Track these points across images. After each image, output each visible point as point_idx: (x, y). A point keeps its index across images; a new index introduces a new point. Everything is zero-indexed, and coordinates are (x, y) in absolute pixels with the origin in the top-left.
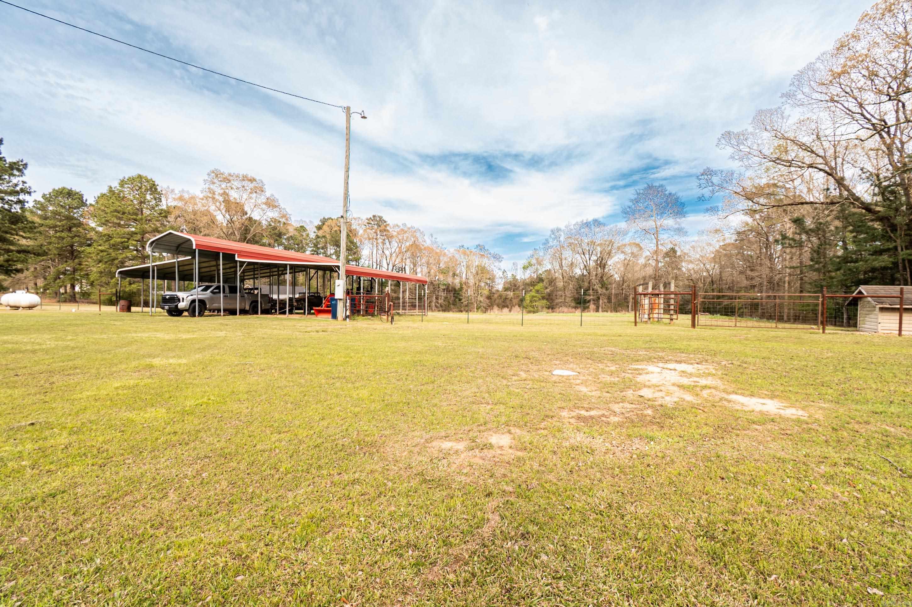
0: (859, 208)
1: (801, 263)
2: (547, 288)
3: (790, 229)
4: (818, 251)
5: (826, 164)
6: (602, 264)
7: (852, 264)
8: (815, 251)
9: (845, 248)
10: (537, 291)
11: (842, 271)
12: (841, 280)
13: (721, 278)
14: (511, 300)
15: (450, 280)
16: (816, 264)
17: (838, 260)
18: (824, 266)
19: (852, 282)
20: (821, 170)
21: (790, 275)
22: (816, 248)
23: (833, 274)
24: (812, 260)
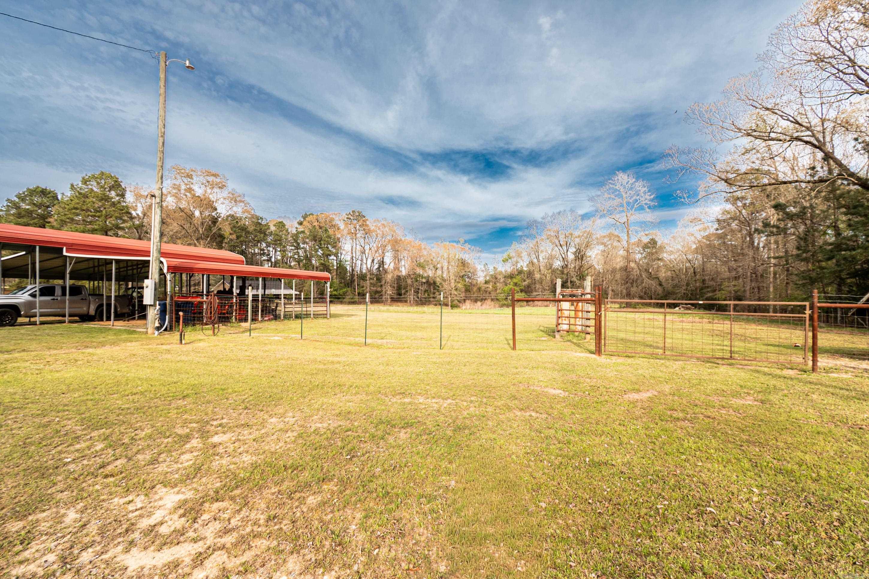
0: (854, 184)
1: (786, 252)
2: (525, 281)
3: (773, 217)
4: (805, 239)
5: (813, 136)
6: (580, 256)
7: (849, 253)
8: (801, 239)
9: (838, 234)
10: (516, 284)
11: (834, 261)
12: (835, 272)
13: (703, 269)
14: (490, 293)
15: (430, 273)
16: (803, 253)
17: (830, 247)
18: (813, 255)
19: (848, 274)
20: (807, 142)
21: (775, 265)
22: (802, 235)
23: (824, 264)
24: (798, 248)
